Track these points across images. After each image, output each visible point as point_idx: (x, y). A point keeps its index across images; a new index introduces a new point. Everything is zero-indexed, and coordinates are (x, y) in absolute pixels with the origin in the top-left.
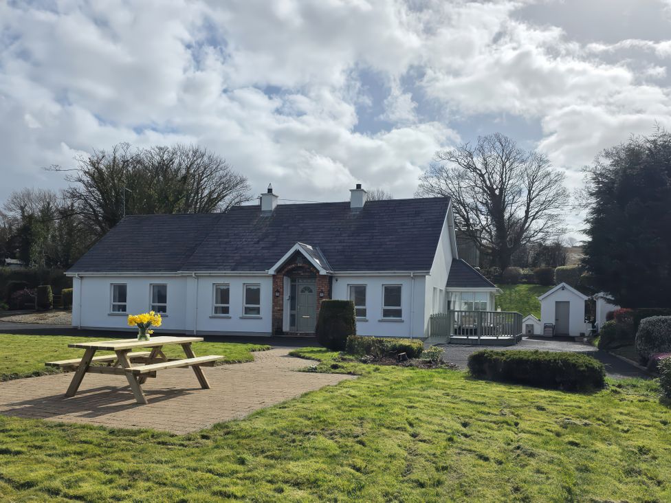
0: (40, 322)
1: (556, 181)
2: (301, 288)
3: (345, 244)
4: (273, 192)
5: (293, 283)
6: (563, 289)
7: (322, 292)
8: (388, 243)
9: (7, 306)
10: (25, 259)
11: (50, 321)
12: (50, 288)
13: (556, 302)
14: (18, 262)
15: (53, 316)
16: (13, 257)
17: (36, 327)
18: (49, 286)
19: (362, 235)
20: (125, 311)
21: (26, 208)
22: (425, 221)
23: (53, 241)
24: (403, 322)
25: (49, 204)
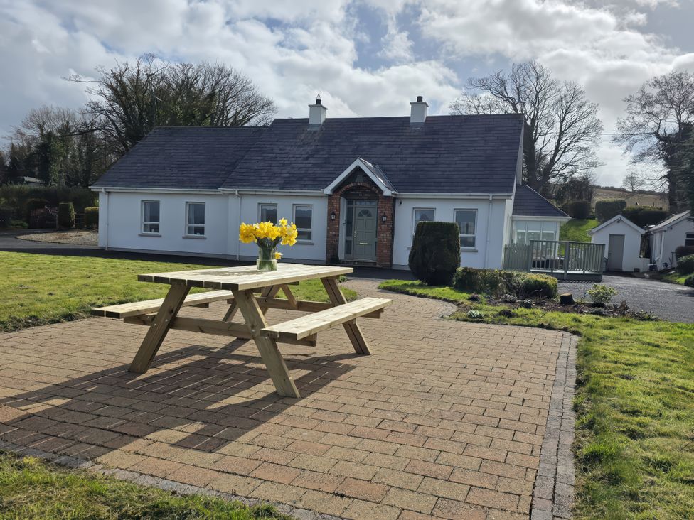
0: (62, 241)
1: (590, 113)
2: (358, 211)
3: (408, 162)
4: (322, 104)
5: (350, 206)
6: (618, 222)
7: (385, 216)
8: (458, 162)
9: (26, 225)
10: (45, 177)
11: (72, 240)
12: (72, 206)
13: (610, 235)
14: (38, 181)
15: (76, 236)
16: (32, 175)
17: (58, 246)
18: (71, 204)
19: (426, 152)
20: (158, 231)
21: (45, 126)
22: (498, 139)
23: (73, 161)
24: (477, 251)
25: (68, 123)
